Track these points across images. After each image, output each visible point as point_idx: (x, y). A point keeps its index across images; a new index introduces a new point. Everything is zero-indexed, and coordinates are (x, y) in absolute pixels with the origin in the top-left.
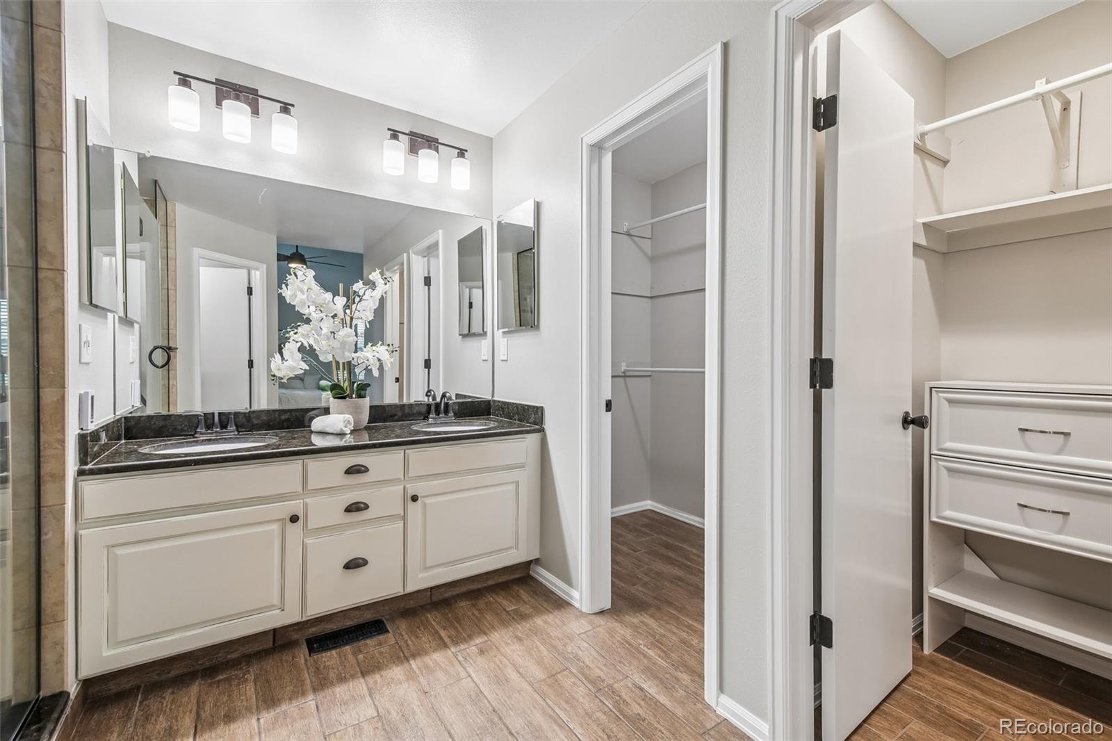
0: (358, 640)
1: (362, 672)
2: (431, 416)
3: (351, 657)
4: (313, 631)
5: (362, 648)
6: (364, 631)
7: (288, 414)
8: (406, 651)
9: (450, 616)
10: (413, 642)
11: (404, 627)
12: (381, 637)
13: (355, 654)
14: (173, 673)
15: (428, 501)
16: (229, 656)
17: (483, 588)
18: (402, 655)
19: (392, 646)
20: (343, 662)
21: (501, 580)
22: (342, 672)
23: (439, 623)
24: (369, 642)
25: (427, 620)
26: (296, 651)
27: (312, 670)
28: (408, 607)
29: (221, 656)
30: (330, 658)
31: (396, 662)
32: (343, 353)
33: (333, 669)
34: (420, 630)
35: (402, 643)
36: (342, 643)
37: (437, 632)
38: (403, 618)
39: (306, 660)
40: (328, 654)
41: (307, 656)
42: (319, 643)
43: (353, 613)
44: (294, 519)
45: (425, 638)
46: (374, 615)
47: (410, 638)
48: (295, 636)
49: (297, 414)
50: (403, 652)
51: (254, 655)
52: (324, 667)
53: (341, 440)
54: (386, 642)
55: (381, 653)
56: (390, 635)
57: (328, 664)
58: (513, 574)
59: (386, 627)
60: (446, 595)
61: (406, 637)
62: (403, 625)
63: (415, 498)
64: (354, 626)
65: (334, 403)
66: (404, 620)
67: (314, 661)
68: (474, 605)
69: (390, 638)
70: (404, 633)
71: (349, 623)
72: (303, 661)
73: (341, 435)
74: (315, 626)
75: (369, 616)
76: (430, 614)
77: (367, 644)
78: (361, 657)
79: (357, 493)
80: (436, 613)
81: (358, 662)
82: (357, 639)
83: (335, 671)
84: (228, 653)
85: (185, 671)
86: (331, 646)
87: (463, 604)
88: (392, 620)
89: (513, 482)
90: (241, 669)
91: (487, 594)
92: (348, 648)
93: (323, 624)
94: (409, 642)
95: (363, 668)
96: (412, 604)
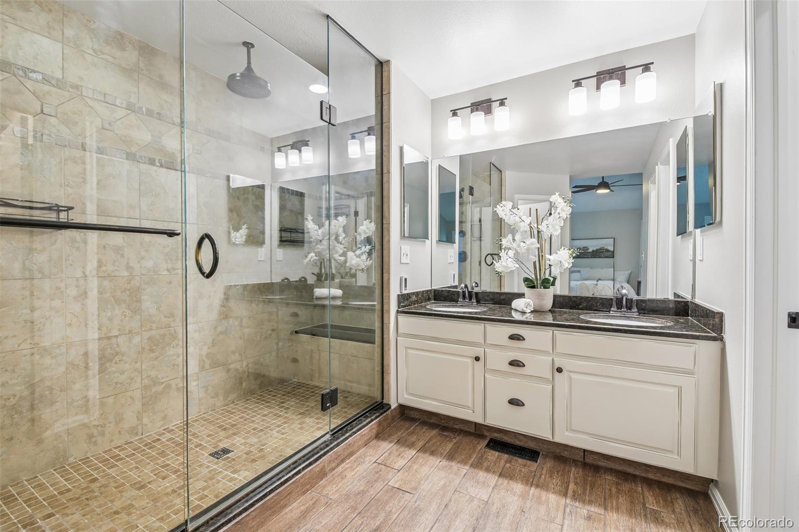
0: (515, 456)
1: (501, 473)
2: (612, 309)
3: (502, 463)
4: (496, 435)
5: (513, 461)
6: (522, 453)
7: (505, 296)
8: (536, 480)
9: (590, 479)
10: (545, 478)
11: (549, 466)
12: (529, 462)
13: (506, 462)
14: (432, 421)
15: (574, 376)
16: (454, 426)
17: (639, 476)
18: (531, 480)
19: (531, 472)
20: (497, 461)
21: (665, 480)
22: (492, 466)
23: (575, 478)
24: (520, 460)
25: (569, 471)
26: (481, 441)
27: (480, 455)
28: (563, 454)
29: (451, 424)
30: (493, 455)
31: (524, 482)
32: (528, 256)
33: (489, 461)
34: (557, 474)
35: (538, 474)
36: (505, 451)
37: (568, 483)
38: (554, 460)
39: (481, 449)
40: (494, 452)
41: (484, 447)
42: (495, 444)
43: (521, 438)
44: (477, 359)
45: (556, 481)
46: (536, 447)
47: (546, 475)
48: (486, 433)
49: (509, 296)
50: (533, 478)
51: (465, 432)
52: (486, 458)
53: (523, 316)
54: (529, 467)
55: (520, 471)
56: (536, 464)
57: (489, 457)
58: (682, 481)
59: (538, 459)
60: (600, 463)
61: (544, 472)
62: (549, 464)
63: (560, 370)
64: (520, 447)
65: (526, 291)
66: (553, 462)
67: (484, 451)
68: (617, 484)
69: (534, 466)
70: (545, 469)
71: (517, 443)
72: (479, 448)
73: (524, 313)
74: (498, 433)
75: (532, 445)
76: (575, 468)
77: (517, 461)
78: (508, 465)
79: (516, 353)
80: (581, 470)
81: (504, 466)
82: (514, 454)
83: (489, 463)
84: (454, 424)
85: (437, 422)
86: (498, 449)
87: (609, 478)
88: (546, 456)
89: (675, 386)
90: (455, 435)
91: (639, 483)
92: (506, 456)
93: (502, 434)
94: (543, 476)
95: (503, 472)
96: (565, 454)
